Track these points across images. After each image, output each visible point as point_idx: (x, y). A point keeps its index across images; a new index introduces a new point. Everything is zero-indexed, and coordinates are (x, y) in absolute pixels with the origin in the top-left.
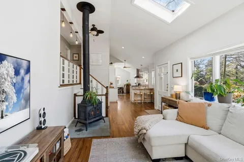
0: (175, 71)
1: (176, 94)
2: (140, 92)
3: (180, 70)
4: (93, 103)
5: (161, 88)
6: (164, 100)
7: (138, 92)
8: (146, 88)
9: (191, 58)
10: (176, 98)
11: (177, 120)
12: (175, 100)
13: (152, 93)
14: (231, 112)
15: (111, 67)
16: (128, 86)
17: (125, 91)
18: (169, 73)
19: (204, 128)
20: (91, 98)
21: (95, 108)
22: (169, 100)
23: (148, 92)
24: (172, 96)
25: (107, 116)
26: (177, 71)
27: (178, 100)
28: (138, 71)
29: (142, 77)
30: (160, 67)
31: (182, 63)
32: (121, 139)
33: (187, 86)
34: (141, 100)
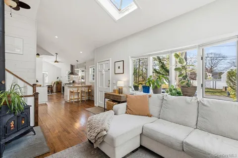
0: (117, 68)
1: (119, 89)
2: (78, 90)
3: (121, 67)
4: (14, 110)
5: (102, 84)
6: (107, 96)
7: (75, 90)
8: (83, 85)
9: (132, 57)
10: (119, 93)
11: (126, 113)
12: (118, 95)
13: (90, 91)
14: (165, 100)
15: (38, 59)
16: (59, 84)
17: (54, 90)
18: (110, 69)
19: (149, 116)
20: (9, 101)
21: (18, 117)
22: (113, 95)
23: (86, 90)
24: (114, 91)
25: (36, 124)
26: (119, 68)
27: (121, 95)
28: (72, 67)
29: (77, 75)
30: (101, 63)
31: (123, 61)
32: (67, 150)
33: (128, 81)
34: (78, 99)
